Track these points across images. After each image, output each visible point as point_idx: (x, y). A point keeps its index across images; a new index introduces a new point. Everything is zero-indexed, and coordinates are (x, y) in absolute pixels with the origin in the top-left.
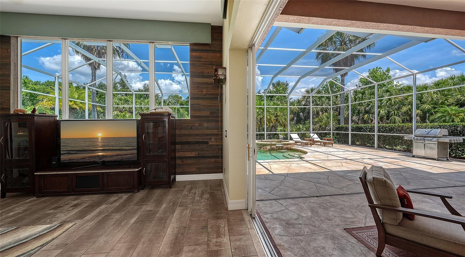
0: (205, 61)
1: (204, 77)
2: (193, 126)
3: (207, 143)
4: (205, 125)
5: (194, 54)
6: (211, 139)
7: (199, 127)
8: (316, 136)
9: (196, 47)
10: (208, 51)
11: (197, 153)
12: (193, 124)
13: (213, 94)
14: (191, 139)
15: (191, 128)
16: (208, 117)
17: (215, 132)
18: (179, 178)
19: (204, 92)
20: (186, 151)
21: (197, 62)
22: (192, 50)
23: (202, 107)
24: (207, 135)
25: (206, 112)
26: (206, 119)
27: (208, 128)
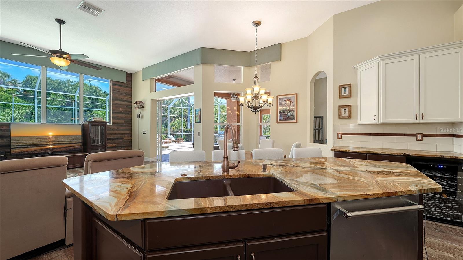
0: (121, 92)
1: (121, 100)
2: (114, 129)
3: (123, 138)
4: (121, 128)
5: (114, 87)
6: (125, 136)
7: (118, 130)
8: (172, 136)
9: (116, 83)
10: (123, 86)
11: (116, 144)
13: (127, 111)
14: (112, 137)
15: (112, 130)
16: (123, 123)
17: (128, 132)
19: (121, 109)
20: (109, 144)
21: (116, 92)
22: (113, 84)
23: (119, 118)
24: (123, 134)
25: (122, 121)
26: (122, 125)
27: (123, 130)
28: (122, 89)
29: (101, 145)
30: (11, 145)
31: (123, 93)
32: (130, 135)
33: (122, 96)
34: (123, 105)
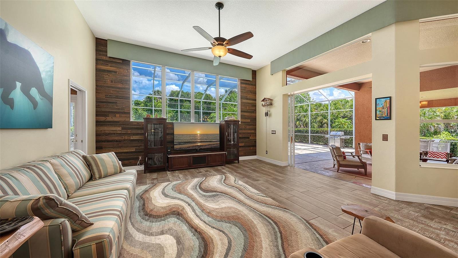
0: (248, 90)
1: (247, 99)
3: (249, 138)
4: (248, 127)
5: (244, 85)
6: (251, 136)
7: (245, 129)
9: (243, 82)
10: (249, 84)
11: (243, 144)
12: (242, 127)
13: (252, 110)
14: (240, 136)
16: (249, 122)
17: (253, 131)
18: (241, 158)
19: (248, 108)
21: (244, 90)
22: (241, 83)
23: (246, 117)
24: (249, 133)
25: (248, 120)
26: (248, 124)
27: (249, 129)
28: (248, 88)
29: (234, 145)
30: (174, 142)
31: (249, 91)
32: (255, 134)
33: (249, 95)
34: (249, 103)
